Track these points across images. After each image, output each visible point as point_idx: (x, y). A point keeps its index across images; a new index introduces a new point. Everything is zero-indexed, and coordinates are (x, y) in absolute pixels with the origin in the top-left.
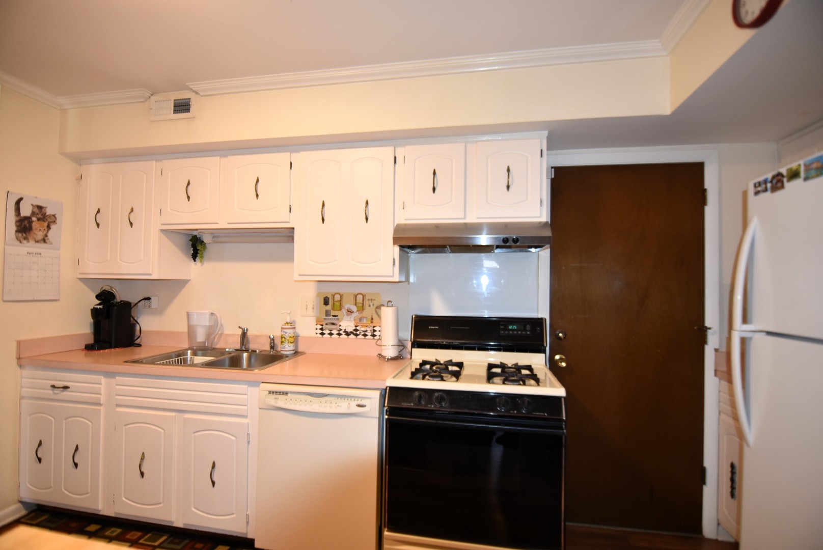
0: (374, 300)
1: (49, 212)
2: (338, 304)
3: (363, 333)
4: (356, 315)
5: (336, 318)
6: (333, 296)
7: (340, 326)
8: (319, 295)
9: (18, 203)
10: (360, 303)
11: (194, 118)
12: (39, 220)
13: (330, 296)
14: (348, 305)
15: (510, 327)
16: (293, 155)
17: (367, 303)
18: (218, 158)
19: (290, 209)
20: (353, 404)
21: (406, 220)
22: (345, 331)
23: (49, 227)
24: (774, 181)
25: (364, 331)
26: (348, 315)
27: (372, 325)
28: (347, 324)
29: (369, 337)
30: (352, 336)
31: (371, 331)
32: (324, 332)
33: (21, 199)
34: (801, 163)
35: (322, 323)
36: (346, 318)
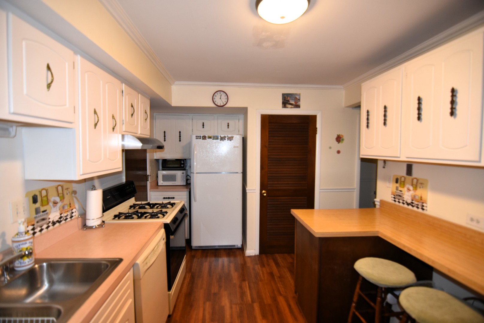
0: (69, 188)
2: (45, 199)
3: (65, 218)
5: (45, 213)
6: (41, 192)
7: (49, 219)
8: (27, 195)
10: (61, 193)
13: (37, 194)
14: (54, 198)
15: (127, 188)
17: (65, 192)
24: (203, 137)
25: (66, 216)
26: (54, 206)
27: (71, 209)
28: (54, 216)
29: (69, 219)
30: (57, 224)
31: (70, 214)
32: (35, 231)
34: (212, 135)
35: (33, 223)
36: (54, 209)
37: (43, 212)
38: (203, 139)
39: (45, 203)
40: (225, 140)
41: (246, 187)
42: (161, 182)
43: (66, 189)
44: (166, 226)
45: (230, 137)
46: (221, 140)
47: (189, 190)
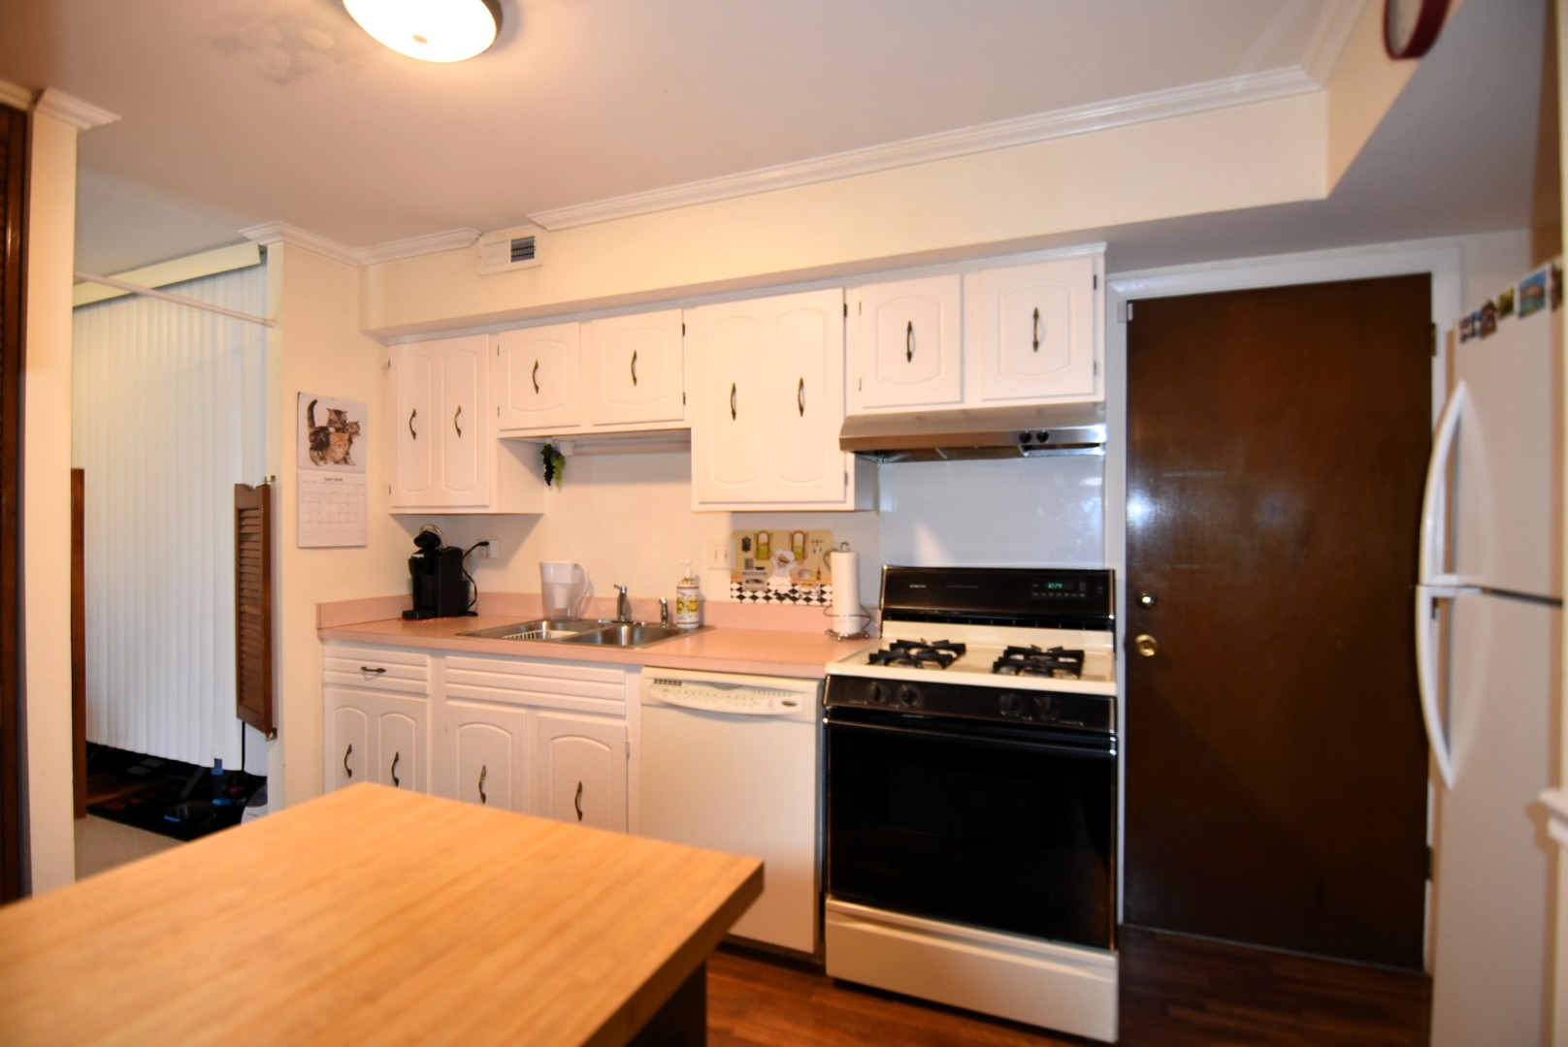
0: (822, 542)
1: (350, 418)
2: (764, 548)
3: (804, 596)
4: (792, 566)
5: (761, 571)
6: (757, 536)
7: (768, 584)
8: (734, 534)
9: (311, 408)
10: (798, 547)
11: (540, 266)
12: (338, 430)
13: (752, 537)
14: (781, 550)
15: (1050, 586)
16: (688, 313)
17: (810, 547)
18: (577, 324)
19: (684, 399)
20: (778, 700)
21: (865, 408)
22: (776, 593)
23: (350, 441)
24: (1484, 318)
25: (805, 593)
26: (780, 567)
27: (819, 583)
28: (780, 582)
29: (815, 602)
30: (787, 601)
31: (817, 592)
32: (744, 594)
33: (314, 403)
34: (1516, 285)
35: (739, 581)
37: (759, 568)
38: (1484, 332)
39: (763, 554)
43: (813, 542)
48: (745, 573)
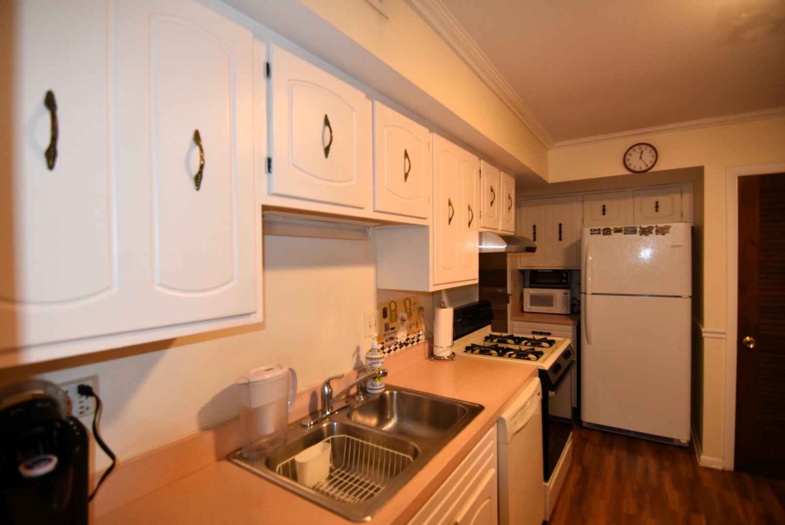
0: (416, 303)
2: (393, 313)
3: (411, 341)
4: (407, 322)
5: (393, 331)
6: (390, 305)
7: (397, 339)
8: (378, 307)
10: (409, 309)
13: (387, 307)
14: (402, 313)
17: (413, 307)
20: (537, 394)
21: (481, 227)
22: (399, 344)
24: (605, 231)
25: (412, 339)
26: (402, 324)
27: (418, 330)
28: (401, 336)
29: (416, 343)
30: (404, 347)
31: (417, 336)
32: (384, 351)
34: (623, 227)
35: (382, 341)
36: (401, 328)
37: (393, 329)
38: (604, 234)
39: (394, 319)
40: (652, 233)
41: (701, 326)
42: (527, 307)
43: (413, 304)
44: (542, 374)
45: (662, 228)
46: (641, 235)
47: (576, 323)
48: (385, 335)
